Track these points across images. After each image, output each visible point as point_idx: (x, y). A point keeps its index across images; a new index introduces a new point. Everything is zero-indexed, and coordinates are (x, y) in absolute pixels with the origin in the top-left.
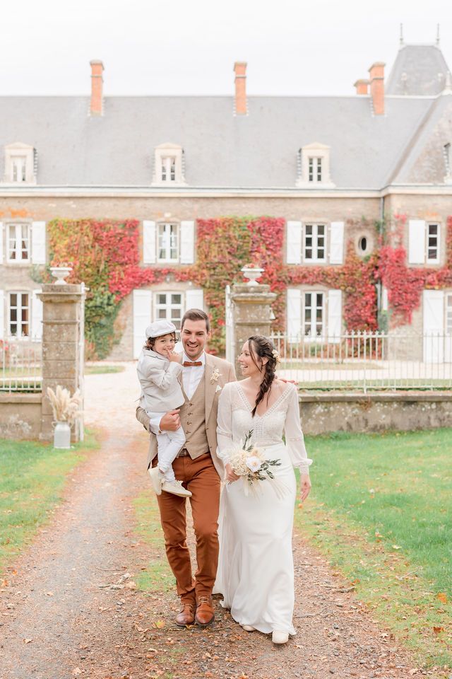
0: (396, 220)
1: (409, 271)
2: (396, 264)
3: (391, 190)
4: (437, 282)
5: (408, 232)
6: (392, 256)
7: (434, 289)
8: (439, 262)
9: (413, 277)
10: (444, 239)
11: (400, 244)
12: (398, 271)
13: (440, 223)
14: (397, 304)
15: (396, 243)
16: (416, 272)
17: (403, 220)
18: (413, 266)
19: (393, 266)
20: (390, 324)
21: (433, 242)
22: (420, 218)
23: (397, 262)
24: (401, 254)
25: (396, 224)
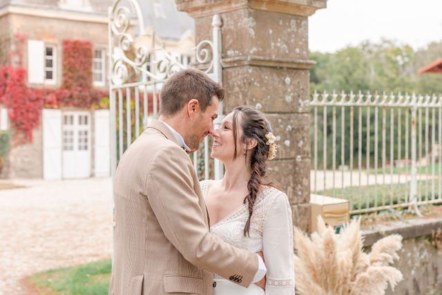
0: (16, 39)
1: (30, 91)
2: (18, 83)
3: (11, 9)
4: (55, 101)
5: (27, 51)
6: (13, 75)
7: (52, 108)
8: (55, 82)
9: (34, 96)
10: (60, 60)
11: (20, 63)
12: (20, 89)
13: (56, 45)
14: (18, 123)
15: (16, 63)
16: (37, 91)
17: (22, 40)
18: (33, 86)
19: (15, 85)
20: (12, 143)
21: (49, 63)
22: (39, 39)
23: (19, 80)
24: (22, 74)
25: (16, 43)
